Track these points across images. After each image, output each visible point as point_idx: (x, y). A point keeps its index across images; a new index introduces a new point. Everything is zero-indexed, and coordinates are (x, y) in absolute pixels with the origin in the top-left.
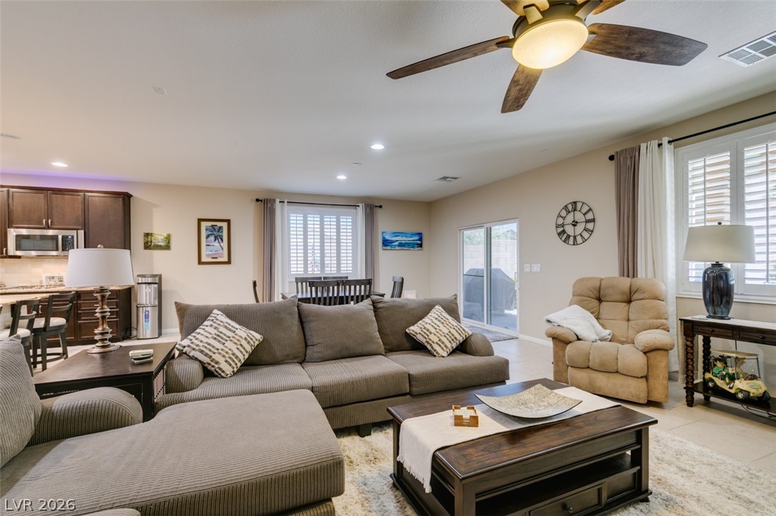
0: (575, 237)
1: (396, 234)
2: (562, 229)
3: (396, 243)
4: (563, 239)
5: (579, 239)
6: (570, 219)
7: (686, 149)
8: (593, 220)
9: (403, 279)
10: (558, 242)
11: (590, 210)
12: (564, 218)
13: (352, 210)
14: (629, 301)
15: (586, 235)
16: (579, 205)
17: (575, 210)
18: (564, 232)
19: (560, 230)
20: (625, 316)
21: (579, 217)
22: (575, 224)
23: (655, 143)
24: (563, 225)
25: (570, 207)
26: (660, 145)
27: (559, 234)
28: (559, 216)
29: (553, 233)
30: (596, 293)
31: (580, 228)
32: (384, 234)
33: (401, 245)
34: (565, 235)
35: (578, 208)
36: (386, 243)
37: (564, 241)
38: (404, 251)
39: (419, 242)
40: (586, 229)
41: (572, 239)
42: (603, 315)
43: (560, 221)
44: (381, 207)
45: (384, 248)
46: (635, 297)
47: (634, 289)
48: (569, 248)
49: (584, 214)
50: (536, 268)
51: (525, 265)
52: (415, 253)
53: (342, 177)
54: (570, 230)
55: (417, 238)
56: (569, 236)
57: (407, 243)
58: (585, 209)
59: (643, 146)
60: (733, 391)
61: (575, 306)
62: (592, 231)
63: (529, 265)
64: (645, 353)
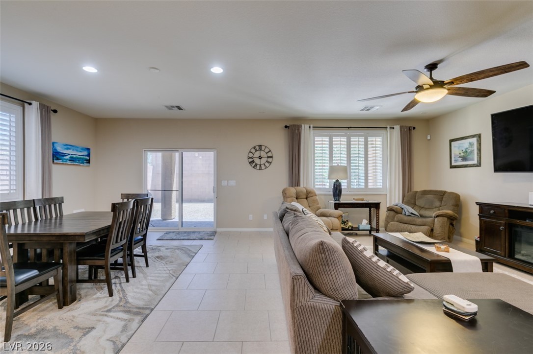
0: (260, 165)
1: (67, 146)
2: (252, 160)
4: (253, 166)
5: (263, 167)
6: (257, 154)
8: (272, 157)
10: (250, 168)
11: (270, 151)
12: (253, 154)
14: (307, 198)
15: (267, 164)
16: (263, 147)
17: (261, 150)
18: (253, 162)
21: (263, 154)
22: (260, 158)
24: (252, 158)
25: (257, 148)
27: (250, 163)
28: (250, 152)
29: (247, 162)
31: (264, 160)
32: (55, 145)
34: (254, 164)
35: (263, 149)
36: (57, 156)
39: (88, 158)
40: (267, 162)
41: (258, 166)
43: (251, 155)
44: (55, 111)
45: (55, 161)
46: (309, 195)
47: (308, 192)
48: (256, 172)
49: (267, 153)
50: (232, 183)
51: (222, 181)
54: (257, 161)
55: (86, 153)
56: (256, 165)
58: (267, 150)
62: (271, 163)
63: (226, 181)
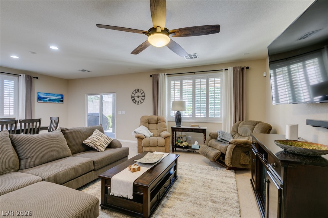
0: (138, 101)
1: (47, 94)
2: (134, 98)
3: (48, 99)
4: (134, 102)
5: (140, 102)
6: (136, 95)
7: (171, 77)
8: (144, 96)
9: (59, 118)
10: (132, 103)
11: (144, 92)
12: (134, 94)
13: (15, 78)
14: (157, 123)
15: (142, 101)
16: (140, 90)
17: (138, 92)
18: (134, 99)
19: (133, 98)
20: (156, 128)
21: (140, 94)
22: (138, 97)
23: (163, 74)
24: (134, 97)
25: (137, 91)
26: (165, 75)
27: (133, 100)
28: (133, 93)
29: (131, 99)
30: (148, 121)
31: (140, 98)
32: (39, 94)
33: (50, 100)
34: (135, 101)
35: (140, 91)
36: (40, 99)
37: (134, 103)
38: (52, 104)
39: (62, 99)
40: (142, 99)
41: (137, 102)
42: (150, 129)
43: (133, 95)
44: (37, 78)
45: (39, 101)
46: (159, 121)
47: (158, 119)
48: (136, 106)
49: (142, 94)
50: (124, 112)
51: (119, 111)
52: (59, 105)
53: (15, 57)
54: (136, 99)
55: (60, 97)
56: (136, 101)
57: (54, 99)
58: (142, 92)
59: (160, 74)
60: (182, 146)
61: (142, 126)
62: (144, 100)
63: (121, 111)
64: (164, 139)
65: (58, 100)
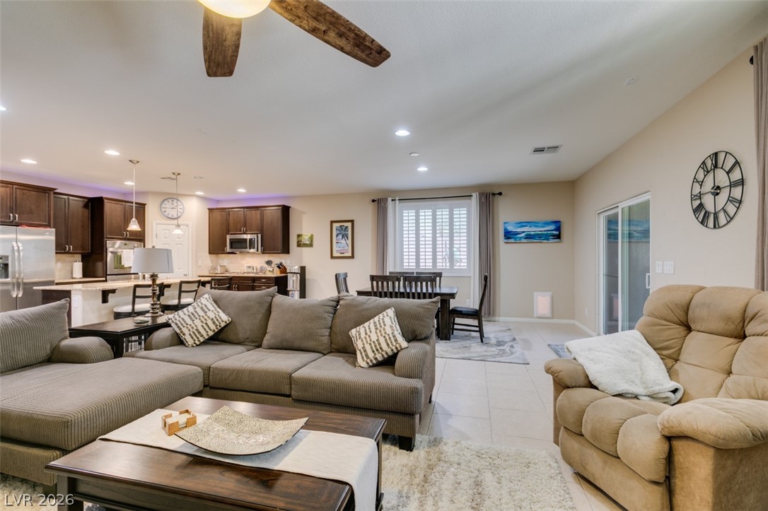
0: (715, 214)
1: (522, 224)
3: (523, 235)
4: (700, 218)
5: (722, 219)
6: (708, 183)
11: (737, 163)
12: (701, 184)
13: (466, 201)
15: (731, 209)
16: (721, 159)
18: (701, 206)
19: (696, 203)
21: (722, 178)
22: (715, 191)
24: (700, 196)
31: (723, 198)
32: (505, 225)
33: (529, 237)
34: (703, 212)
35: (721, 164)
36: (508, 235)
37: (702, 223)
39: (557, 233)
40: (731, 200)
41: (711, 218)
43: (697, 190)
44: (501, 194)
45: (506, 241)
49: (728, 172)
50: (670, 267)
51: (657, 262)
54: (708, 201)
55: (552, 227)
56: (707, 214)
57: (538, 234)
58: (730, 163)
62: (740, 202)
63: (662, 262)
65: (546, 235)
